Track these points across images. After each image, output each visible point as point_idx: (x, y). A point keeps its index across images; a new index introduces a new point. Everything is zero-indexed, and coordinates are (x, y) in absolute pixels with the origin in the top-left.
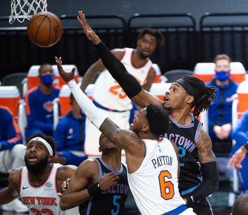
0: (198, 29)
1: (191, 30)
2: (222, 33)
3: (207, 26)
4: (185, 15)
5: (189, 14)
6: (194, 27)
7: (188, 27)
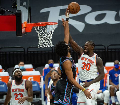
0: (106, 50)
1: (104, 51)
2: (115, 52)
3: (109, 49)
4: (101, 45)
5: (103, 45)
6: (105, 50)
7: (103, 50)
